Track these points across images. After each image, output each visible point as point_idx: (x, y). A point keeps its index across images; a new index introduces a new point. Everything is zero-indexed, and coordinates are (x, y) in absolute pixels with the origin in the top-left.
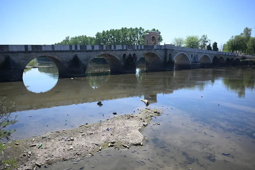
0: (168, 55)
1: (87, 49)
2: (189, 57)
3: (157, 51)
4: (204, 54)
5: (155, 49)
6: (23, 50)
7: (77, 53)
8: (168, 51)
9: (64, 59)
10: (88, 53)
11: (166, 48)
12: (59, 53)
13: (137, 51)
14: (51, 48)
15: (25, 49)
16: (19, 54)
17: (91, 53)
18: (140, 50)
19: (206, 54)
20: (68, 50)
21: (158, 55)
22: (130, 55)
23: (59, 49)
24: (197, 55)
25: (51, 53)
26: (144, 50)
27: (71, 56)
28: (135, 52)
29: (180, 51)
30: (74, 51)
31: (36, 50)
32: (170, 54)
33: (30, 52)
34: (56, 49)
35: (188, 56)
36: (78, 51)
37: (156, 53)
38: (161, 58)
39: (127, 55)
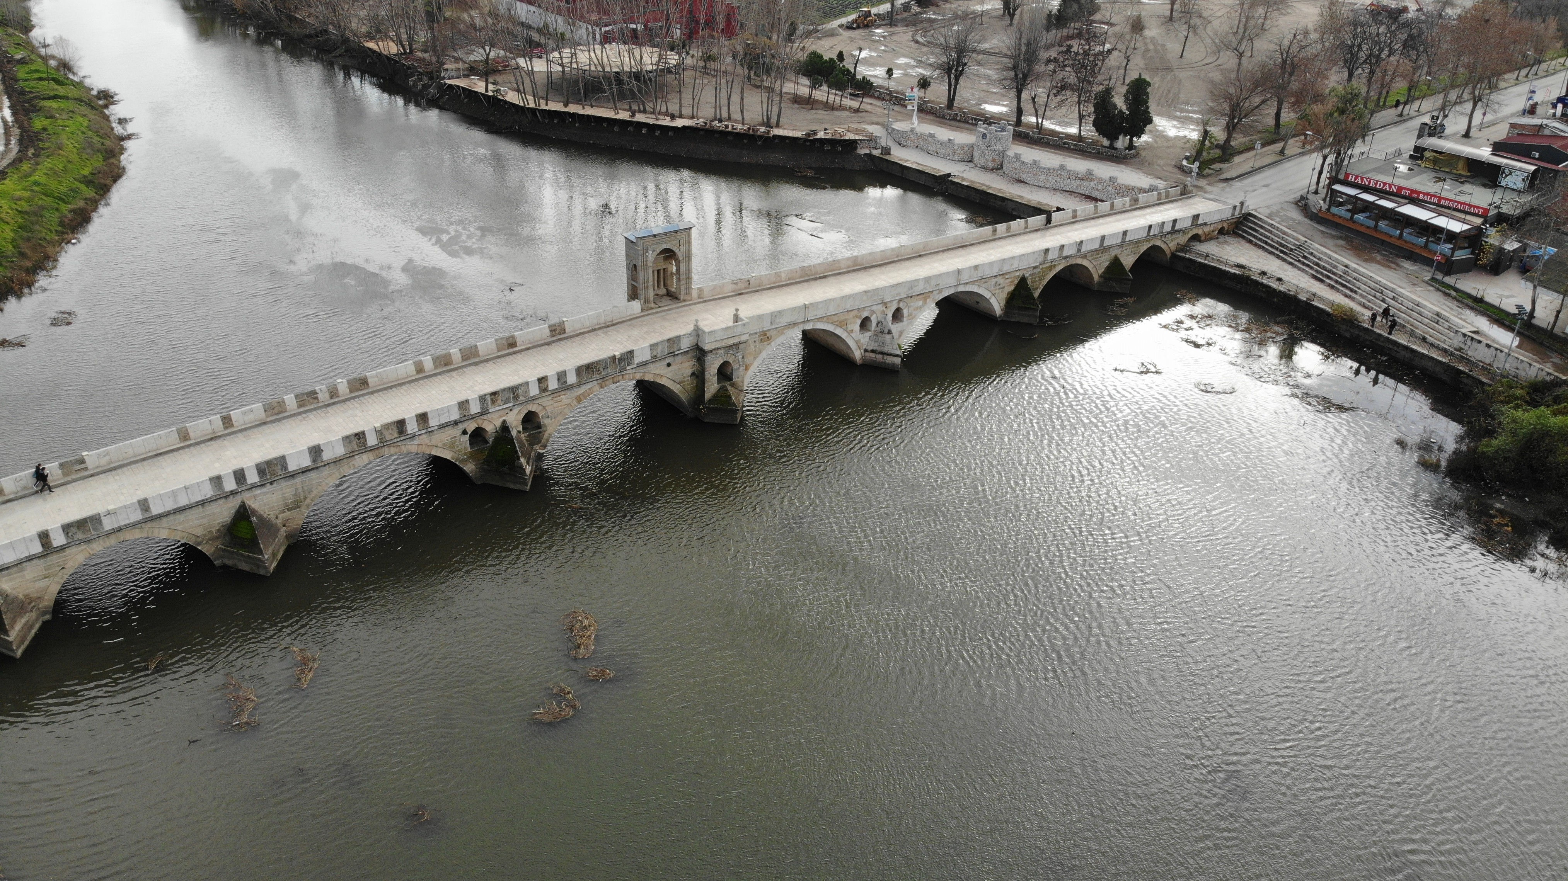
0: (712, 369)
1: (290, 470)
2: (850, 332)
6: (37, 548)
7: (246, 496)
9: (199, 532)
10: (298, 480)
12: (171, 518)
13: (543, 401)
14: (139, 512)
15: (43, 545)
17: (313, 475)
18: (554, 392)
19: (963, 289)
20: (209, 496)
22: (506, 426)
23: (170, 506)
25: (141, 528)
26: (579, 385)
27: (224, 513)
28: (531, 408)
30: (233, 493)
31: (80, 536)
32: (724, 366)
33: (62, 548)
34: (156, 510)
36: (254, 486)
38: (677, 391)
39: (489, 429)
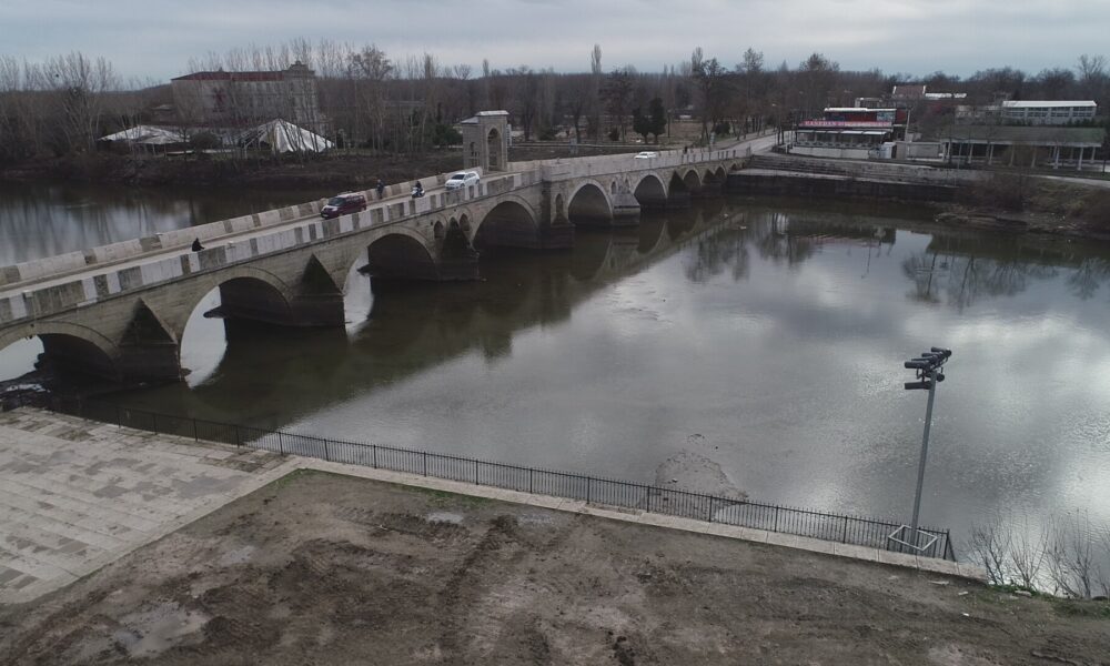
0: (553, 200)
2: (607, 191)
3: (521, 193)
4: (646, 174)
5: (518, 189)
6: (179, 272)
7: (315, 250)
8: (552, 188)
9: (284, 278)
11: (545, 179)
12: (269, 261)
13: (471, 207)
14: (250, 251)
16: (167, 287)
18: (478, 200)
19: (652, 174)
20: (293, 244)
21: (526, 207)
22: (453, 222)
23: (270, 248)
24: (627, 181)
25: (249, 267)
26: (488, 197)
27: (299, 263)
28: (466, 212)
29: (584, 177)
30: (308, 246)
31: (210, 265)
32: (559, 196)
33: (197, 275)
35: (602, 189)
36: (322, 243)
37: (519, 201)
38: (532, 213)
39: (444, 223)
